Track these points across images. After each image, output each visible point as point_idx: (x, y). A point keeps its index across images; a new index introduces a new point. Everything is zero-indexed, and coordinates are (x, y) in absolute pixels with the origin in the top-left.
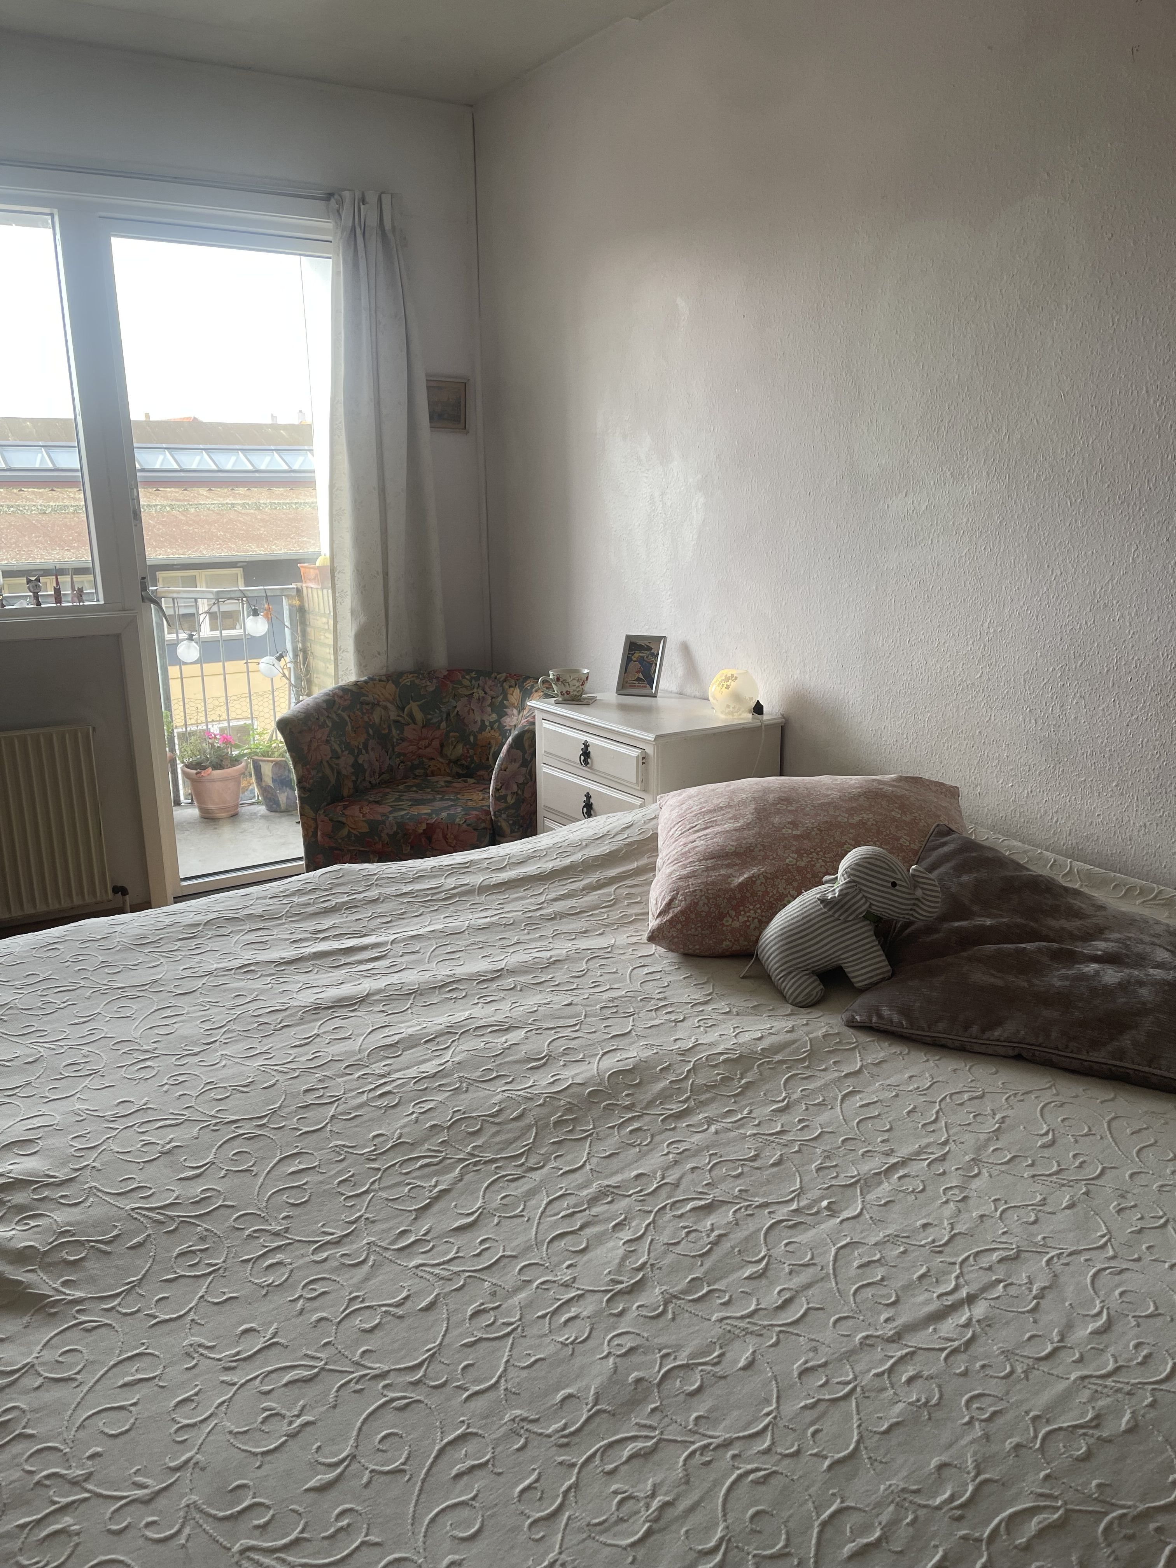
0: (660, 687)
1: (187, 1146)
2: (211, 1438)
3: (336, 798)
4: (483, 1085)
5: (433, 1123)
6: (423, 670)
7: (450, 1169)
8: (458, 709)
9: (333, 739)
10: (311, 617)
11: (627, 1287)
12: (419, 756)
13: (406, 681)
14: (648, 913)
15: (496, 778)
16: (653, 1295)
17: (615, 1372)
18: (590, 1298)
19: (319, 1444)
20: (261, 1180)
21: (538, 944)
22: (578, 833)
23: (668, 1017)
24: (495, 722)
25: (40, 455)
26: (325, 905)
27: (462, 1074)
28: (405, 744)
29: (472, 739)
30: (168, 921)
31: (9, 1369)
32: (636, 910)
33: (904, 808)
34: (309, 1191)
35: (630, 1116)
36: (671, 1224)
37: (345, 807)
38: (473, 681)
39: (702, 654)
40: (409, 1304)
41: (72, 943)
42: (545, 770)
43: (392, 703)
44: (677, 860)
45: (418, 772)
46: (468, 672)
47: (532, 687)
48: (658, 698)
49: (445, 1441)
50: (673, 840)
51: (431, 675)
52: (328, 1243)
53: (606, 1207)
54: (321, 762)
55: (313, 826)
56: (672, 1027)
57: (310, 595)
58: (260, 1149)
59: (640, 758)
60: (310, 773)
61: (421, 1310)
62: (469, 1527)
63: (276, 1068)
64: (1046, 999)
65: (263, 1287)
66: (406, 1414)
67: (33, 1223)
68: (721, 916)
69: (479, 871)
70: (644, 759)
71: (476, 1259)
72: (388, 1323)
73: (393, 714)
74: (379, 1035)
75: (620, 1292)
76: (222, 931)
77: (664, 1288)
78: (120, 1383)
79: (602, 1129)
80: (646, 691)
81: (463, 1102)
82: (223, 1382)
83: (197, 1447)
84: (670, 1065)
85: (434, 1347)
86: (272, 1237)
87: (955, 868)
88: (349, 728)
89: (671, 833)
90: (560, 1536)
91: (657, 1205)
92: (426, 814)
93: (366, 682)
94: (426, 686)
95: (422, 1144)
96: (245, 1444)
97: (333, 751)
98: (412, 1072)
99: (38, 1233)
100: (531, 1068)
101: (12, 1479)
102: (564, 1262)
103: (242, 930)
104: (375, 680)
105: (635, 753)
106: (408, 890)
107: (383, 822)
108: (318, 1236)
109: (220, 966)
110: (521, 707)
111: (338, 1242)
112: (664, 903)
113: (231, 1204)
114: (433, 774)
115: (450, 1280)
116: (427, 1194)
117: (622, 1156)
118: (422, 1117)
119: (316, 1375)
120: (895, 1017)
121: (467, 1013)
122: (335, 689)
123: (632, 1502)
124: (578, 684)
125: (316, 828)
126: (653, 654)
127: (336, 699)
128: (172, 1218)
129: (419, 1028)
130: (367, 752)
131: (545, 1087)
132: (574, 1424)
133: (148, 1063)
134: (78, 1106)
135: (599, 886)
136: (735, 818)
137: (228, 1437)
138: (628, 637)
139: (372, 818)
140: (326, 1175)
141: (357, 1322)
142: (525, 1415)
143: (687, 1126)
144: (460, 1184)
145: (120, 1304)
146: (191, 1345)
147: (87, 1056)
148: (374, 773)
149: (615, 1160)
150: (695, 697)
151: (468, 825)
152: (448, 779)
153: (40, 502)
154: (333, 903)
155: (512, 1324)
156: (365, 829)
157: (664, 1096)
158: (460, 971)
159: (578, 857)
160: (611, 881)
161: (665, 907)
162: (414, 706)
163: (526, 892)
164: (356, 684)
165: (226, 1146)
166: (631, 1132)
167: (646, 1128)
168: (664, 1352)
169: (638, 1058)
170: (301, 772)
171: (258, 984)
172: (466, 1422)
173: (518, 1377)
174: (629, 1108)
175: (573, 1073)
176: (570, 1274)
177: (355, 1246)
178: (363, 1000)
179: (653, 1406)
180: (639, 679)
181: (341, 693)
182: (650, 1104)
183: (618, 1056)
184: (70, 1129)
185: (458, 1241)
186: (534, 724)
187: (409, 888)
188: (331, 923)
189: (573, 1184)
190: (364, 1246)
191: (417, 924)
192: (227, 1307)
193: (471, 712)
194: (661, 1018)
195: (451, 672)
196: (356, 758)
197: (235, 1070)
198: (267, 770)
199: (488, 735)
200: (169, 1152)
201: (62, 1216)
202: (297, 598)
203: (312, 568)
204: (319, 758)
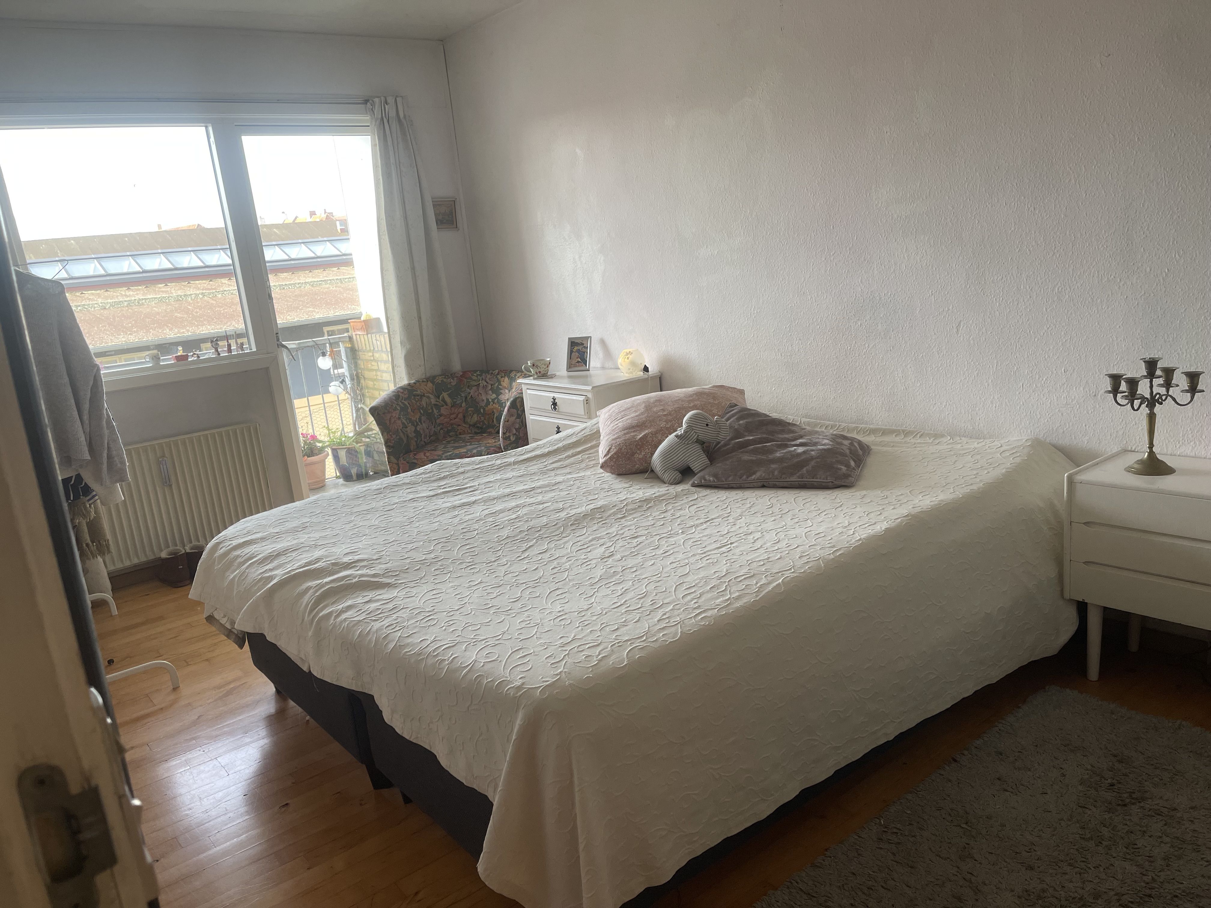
0: (591, 366)
1: (421, 547)
3: (408, 451)
4: (537, 519)
5: (520, 530)
6: (447, 373)
7: (532, 540)
8: (471, 394)
9: (401, 416)
10: (360, 353)
12: (452, 424)
13: (439, 380)
14: (599, 459)
15: (503, 427)
18: (594, 560)
20: (456, 552)
21: (549, 478)
23: (613, 492)
24: (495, 399)
25: (92, 265)
26: (439, 476)
27: (527, 517)
28: (442, 418)
29: (482, 410)
31: (388, 598)
32: (593, 462)
33: (714, 398)
35: (601, 520)
37: (415, 455)
38: (479, 377)
39: (613, 344)
42: (531, 417)
43: (432, 394)
44: (610, 435)
45: (452, 433)
46: (475, 371)
47: (515, 375)
50: (607, 427)
51: (453, 375)
53: (596, 542)
54: (398, 430)
55: (397, 468)
56: (615, 495)
57: (359, 340)
58: (451, 544)
59: (585, 401)
60: (392, 437)
61: (533, 570)
63: (445, 525)
64: (773, 461)
65: (471, 573)
67: (373, 569)
68: (633, 454)
70: (587, 401)
71: (549, 558)
73: (433, 401)
74: (486, 511)
77: (622, 555)
78: (432, 594)
79: (591, 524)
80: (583, 368)
81: (531, 524)
83: (467, 600)
84: (615, 505)
85: (540, 576)
86: (468, 563)
87: (736, 419)
88: (409, 410)
89: (606, 425)
90: (593, 599)
91: (616, 539)
92: (464, 452)
93: (414, 383)
94: (451, 382)
95: (517, 536)
96: (483, 598)
97: (403, 423)
98: (505, 519)
99: (377, 570)
100: (556, 512)
101: (406, 615)
102: (583, 554)
104: (420, 381)
105: (582, 398)
109: (400, 500)
110: (511, 387)
111: (495, 561)
112: (606, 451)
114: (460, 434)
117: (600, 530)
118: (515, 529)
120: (711, 479)
121: (523, 501)
122: (398, 388)
124: (545, 367)
125: (399, 469)
126: (585, 347)
127: (400, 394)
128: (427, 563)
129: (503, 507)
130: (421, 424)
131: (564, 516)
135: (573, 455)
136: (635, 411)
137: (477, 597)
139: (432, 458)
140: (481, 548)
141: (510, 575)
142: (576, 583)
143: (625, 520)
144: (537, 543)
145: (419, 581)
146: (452, 585)
147: (359, 531)
148: (426, 436)
149: (597, 531)
150: (611, 368)
152: (470, 435)
154: (443, 475)
155: (568, 568)
157: (614, 514)
158: (514, 490)
159: (560, 445)
160: (578, 453)
161: (607, 453)
162: (445, 395)
164: (409, 385)
165: (436, 545)
166: (602, 524)
167: (608, 522)
169: (601, 505)
170: (386, 437)
171: (422, 504)
174: (601, 518)
175: (575, 511)
176: (586, 557)
178: (474, 503)
180: (578, 362)
181: (401, 391)
182: (609, 516)
183: (593, 505)
184: (368, 548)
186: (522, 393)
187: (478, 466)
189: (581, 538)
193: (480, 395)
194: (610, 493)
195: (464, 373)
196: (416, 427)
197: (427, 527)
198: (342, 454)
199: (492, 407)
200: (414, 549)
201: (383, 566)
202: (349, 343)
203: (359, 322)
204: (396, 428)
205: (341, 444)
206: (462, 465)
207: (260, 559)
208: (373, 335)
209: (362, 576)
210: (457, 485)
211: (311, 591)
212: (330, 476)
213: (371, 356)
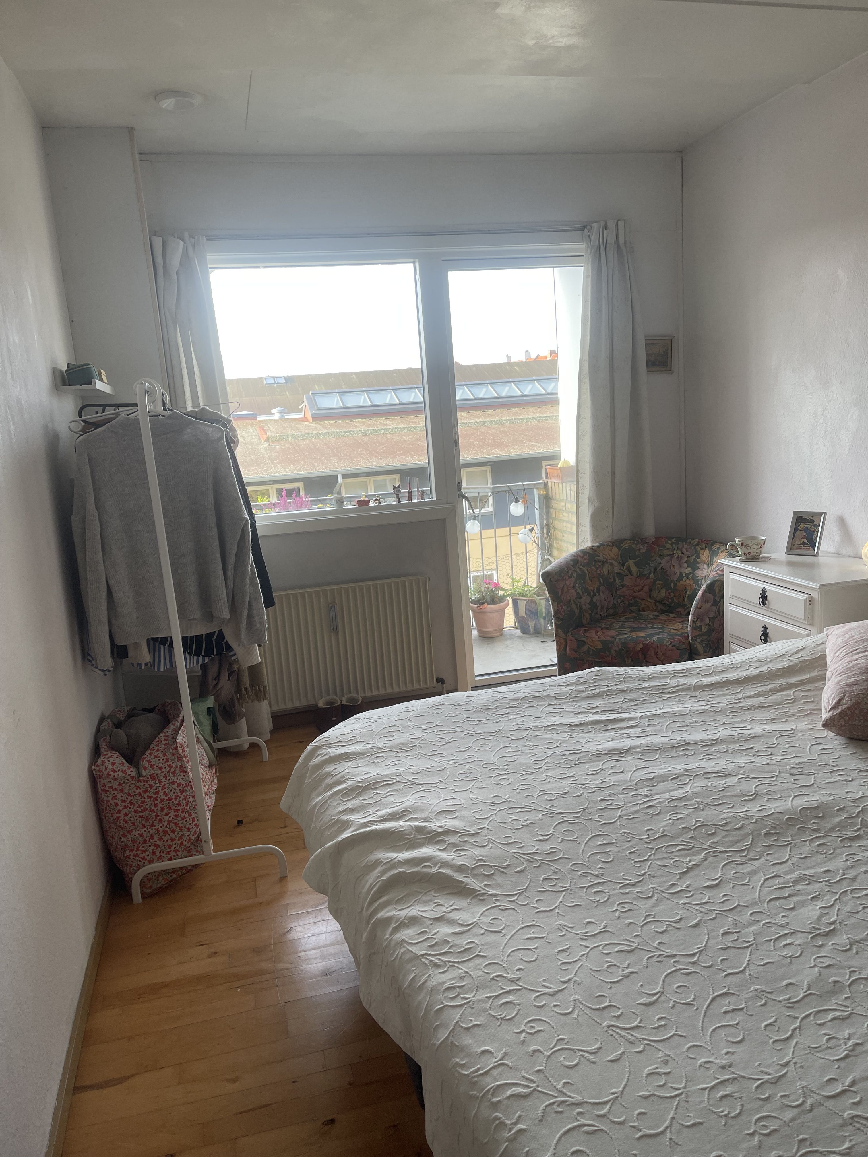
0: (821, 549)
1: (537, 824)
2: (580, 970)
3: (579, 625)
4: (713, 807)
5: (683, 826)
6: (637, 538)
7: (698, 853)
8: (662, 565)
9: (577, 585)
10: (553, 502)
11: (823, 932)
12: (634, 598)
13: (626, 546)
14: (821, 710)
15: (694, 614)
16: (843, 939)
17: (820, 975)
18: (799, 935)
19: (641, 983)
20: (583, 847)
21: (740, 725)
22: (761, 653)
23: (840, 777)
24: (690, 573)
25: (363, 397)
26: (593, 692)
27: (699, 800)
28: (624, 589)
29: (672, 585)
30: (499, 696)
31: (465, 923)
32: (811, 706)
34: (612, 856)
35: (818, 835)
36: (852, 902)
37: (586, 631)
38: (674, 545)
39: (855, 524)
40: (682, 923)
41: (447, 706)
42: (731, 608)
43: (616, 561)
44: (843, 673)
45: (633, 608)
46: (670, 538)
47: (719, 549)
48: (819, 557)
49: (716, 994)
50: (839, 659)
51: (643, 541)
52: (627, 884)
53: (805, 887)
54: (570, 601)
55: (564, 643)
56: (844, 784)
57: (553, 487)
58: (579, 830)
59: (808, 601)
60: (562, 608)
61: (691, 926)
62: (736, 1037)
63: (580, 786)
65: (594, 902)
66: (690, 977)
67: (462, 853)
69: (694, 675)
70: (810, 602)
71: (721, 905)
72: (671, 930)
73: (616, 569)
74: (642, 772)
75: (819, 934)
76: (532, 704)
77: (849, 936)
78: (526, 937)
79: (798, 841)
80: (810, 552)
81: (702, 816)
82: (581, 945)
83: (574, 973)
84: (844, 807)
85: (701, 947)
86: (595, 877)
88: (587, 578)
89: (837, 654)
90: (792, 1050)
91: (841, 890)
92: (642, 637)
93: (598, 547)
94: (640, 549)
95: (678, 837)
96: (600, 976)
97: (577, 593)
98: (666, 796)
99: (467, 858)
100: (744, 801)
101: (479, 975)
102: (780, 913)
103: (544, 705)
104: (604, 545)
105: (803, 597)
106: (646, 685)
107: (612, 642)
108: (621, 880)
109: (535, 724)
110: (710, 564)
111: (634, 885)
112: (834, 702)
113: (568, 857)
114: (644, 610)
115: (707, 913)
116: (685, 866)
117: (814, 859)
118: (676, 822)
119: (633, 950)
121: (696, 765)
122: (578, 551)
123: (835, 1040)
124: (758, 547)
125: (566, 645)
126: (815, 525)
127: (579, 558)
128: (537, 860)
129: (667, 770)
130: (599, 594)
131: (756, 812)
132: (794, 998)
133: (504, 777)
134: (471, 796)
135: (781, 689)
137: (590, 971)
138: (794, 512)
139: (604, 639)
140: (621, 848)
141: (653, 927)
142: (764, 989)
143: (859, 846)
144: (705, 863)
145: (517, 900)
146: (560, 925)
147: (470, 770)
148: (603, 608)
149: (808, 860)
150: (850, 556)
151: (673, 646)
152: (656, 613)
153: (363, 428)
154: (598, 691)
155: (750, 942)
156: (600, 646)
157: (841, 826)
158: (688, 738)
159: (764, 669)
160: (790, 686)
161: (835, 704)
162: (631, 563)
163: (728, 691)
164: (592, 548)
165: (559, 826)
166: (819, 845)
167: (829, 844)
168: (851, 969)
169: (820, 801)
170: (556, 608)
171: (560, 737)
172: (727, 987)
173: (756, 969)
174: (817, 830)
175: (774, 806)
176: (785, 921)
177: (645, 888)
178: (628, 751)
179: (846, 996)
180: (804, 543)
181: (582, 555)
182: (832, 829)
183: (806, 798)
184: (471, 807)
185: (708, 894)
186: (723, 575)
187: (646, 684)
188: (598, 704)
189: (781, 871)
190: (650, 889)
191: (655, 707)
192: (576, 909)
193: (672, 566)
194: (835, 778)
195: (657, 539)
196: (592, 598)
197: (556, 785)
198: (522, 605)
199: (685, 583)
200: (527, 825)
201: (477, 851)
202: (544, 490)
203: (556, 469)
204: (569, 598)
205: (522, 595)
206: (627, 679)
207: (346, 788)
208: (568, 484)
209: (445, 864)
210: (614, 712)
211: (379, 869)
212: (508, 626)
213: (563, 506)
